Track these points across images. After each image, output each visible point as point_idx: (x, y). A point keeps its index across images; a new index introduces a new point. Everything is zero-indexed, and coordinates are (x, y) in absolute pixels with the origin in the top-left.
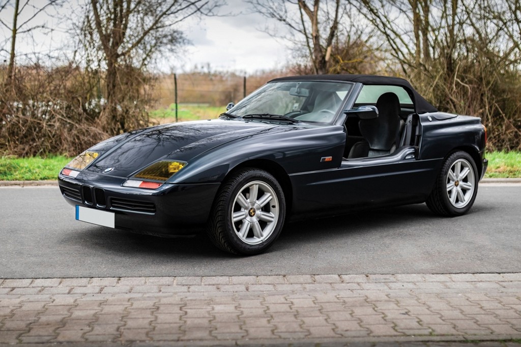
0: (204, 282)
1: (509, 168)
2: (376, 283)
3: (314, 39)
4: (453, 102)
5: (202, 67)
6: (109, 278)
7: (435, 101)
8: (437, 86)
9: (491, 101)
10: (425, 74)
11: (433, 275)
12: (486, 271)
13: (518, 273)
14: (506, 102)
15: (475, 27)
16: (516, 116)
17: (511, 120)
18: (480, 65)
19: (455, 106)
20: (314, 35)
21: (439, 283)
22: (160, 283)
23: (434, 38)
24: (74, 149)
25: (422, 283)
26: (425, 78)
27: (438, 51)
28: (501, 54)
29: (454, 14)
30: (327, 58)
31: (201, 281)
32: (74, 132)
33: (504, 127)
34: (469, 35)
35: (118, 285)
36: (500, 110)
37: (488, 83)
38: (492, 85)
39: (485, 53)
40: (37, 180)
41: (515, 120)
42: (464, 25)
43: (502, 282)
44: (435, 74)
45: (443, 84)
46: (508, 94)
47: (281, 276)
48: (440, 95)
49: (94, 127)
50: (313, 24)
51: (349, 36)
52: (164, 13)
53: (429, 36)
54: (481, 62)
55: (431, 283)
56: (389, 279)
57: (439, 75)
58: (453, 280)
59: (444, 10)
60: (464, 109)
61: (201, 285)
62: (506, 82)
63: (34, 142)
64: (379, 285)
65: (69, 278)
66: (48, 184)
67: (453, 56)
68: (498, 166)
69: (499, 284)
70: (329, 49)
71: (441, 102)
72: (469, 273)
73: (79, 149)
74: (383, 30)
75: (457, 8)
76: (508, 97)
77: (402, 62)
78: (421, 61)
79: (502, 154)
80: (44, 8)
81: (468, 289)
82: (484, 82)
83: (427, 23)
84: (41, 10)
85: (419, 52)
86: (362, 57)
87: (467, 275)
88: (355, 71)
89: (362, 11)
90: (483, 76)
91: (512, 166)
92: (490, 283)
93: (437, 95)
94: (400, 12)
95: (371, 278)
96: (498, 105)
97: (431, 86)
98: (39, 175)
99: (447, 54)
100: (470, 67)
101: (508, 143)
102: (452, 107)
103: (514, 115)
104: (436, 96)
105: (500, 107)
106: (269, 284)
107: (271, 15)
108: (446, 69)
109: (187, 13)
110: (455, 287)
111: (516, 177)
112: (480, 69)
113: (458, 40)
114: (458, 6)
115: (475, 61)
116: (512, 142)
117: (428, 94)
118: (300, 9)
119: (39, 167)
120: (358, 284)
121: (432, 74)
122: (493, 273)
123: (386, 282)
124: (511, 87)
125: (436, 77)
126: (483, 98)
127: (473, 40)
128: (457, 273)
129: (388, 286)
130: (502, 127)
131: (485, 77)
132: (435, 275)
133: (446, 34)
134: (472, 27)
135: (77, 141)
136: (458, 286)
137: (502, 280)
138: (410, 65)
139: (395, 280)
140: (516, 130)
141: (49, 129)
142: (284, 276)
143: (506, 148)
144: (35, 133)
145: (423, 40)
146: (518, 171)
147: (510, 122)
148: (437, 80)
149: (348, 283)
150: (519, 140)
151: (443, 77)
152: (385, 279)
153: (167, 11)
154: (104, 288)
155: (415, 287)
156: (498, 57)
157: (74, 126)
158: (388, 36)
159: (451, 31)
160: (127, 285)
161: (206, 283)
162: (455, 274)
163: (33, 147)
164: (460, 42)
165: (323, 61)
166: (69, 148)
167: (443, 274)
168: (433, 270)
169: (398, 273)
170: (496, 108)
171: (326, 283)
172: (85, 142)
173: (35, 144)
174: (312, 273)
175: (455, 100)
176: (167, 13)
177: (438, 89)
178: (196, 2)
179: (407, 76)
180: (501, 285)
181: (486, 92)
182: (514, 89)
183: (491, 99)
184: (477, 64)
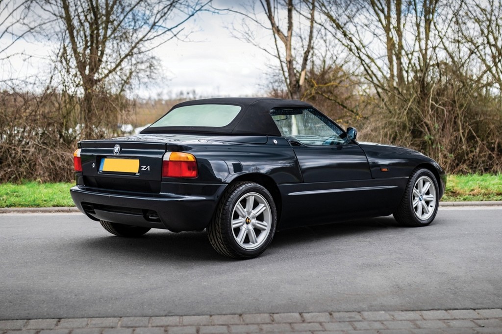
0: (151, 324)
1: (483, 191)
2: (340, 322)
3: (288, 63)
4: (427, 125)
5: (188, 93)
6: (48, 320)
7: (409, 124)
8: (411, 109)
9: (465, 124)
10: (399, 98)
11: (403, 313)
12: (460, 306)
13: (494, 309)
14: (479, 124)
15: (447, 51)
16: (490, 138)
17: (485, 142)
18: (453, 88)
19: (429, 129)
20: (288, 60)
21: (408, 322)
22: (103, 325)
23: (408, 62)
24: (49, 174)
25: (390, 322)
26: (399, 101)
27: (412, 75)
28: (475, 77)
29: (427, 38)
30: (301, 82)
31: (149, 322)
32: (49, 157)
33: (478, 149)
34: (441, 59)
35: (57, 328)
36: (473, 132)
37: (461, 106)
38: (465, 108)
39: (458, 76)
40: (3, 207)
41: (488, 142)
42: (437, 49)
43: (477, 319)
44: (409, 97)
45: (416, 107)
46: (481, 116)
47: (237, 316)
48: (414, 118)
49: (69, 152)
50: (286, 48)
51: (324, 61)
52: (141, 40)
53: (402, 60)
54: (454, 85)
55: (400, 322)
56: (354, 318)
57: (413, 98)
58: (425, 317)
59: (417, 35)
60: (438, 132)
61: (147, 327)
62: (479, 105)
63: (9, 168)
64: (342, 325)
65: (4, 320)
66: (14, 211)
67: (426, 79)
68: (472, 188)
69: (474, 322)
70: (303, 73)
71: (415, 125)
72: (442, 310)
73: (54, 175)
74: (357, 55)
75: (429, 31)
76: (481, 119)
77: (376, 86)
78: (395, 84)
79: (476, 176)
80: (22, 35)
81: (440, 328)
82: (457, 105)
83: (401, 47)
84: (19, 37)
85: (392, 76)
86: (338, 81)
87: (439, 311)
88: (331, 95)
89: (337, 37)
90: (456, 99)
91: (487, 189)
92: (465, 321)
93: (411, 118)
94: (374, 37)
95: (335, 317)
96: (472, 127)
97: (405, 109)
98: (5, 202)
99: (420, 77)
100: (444, 90)
101: (482, 165)
102: (427, 130)
103: (488, 137)
104: (410, 120)
105: (473, 130)
106: (223, 325)
107: (247, 40)
108: (419, 92)
109: (163, 40)
110: (426, 327)
111: (490, 200)
112: (453, 92)
113: (431, 63)
114: (431, 29)
115: (448, 84)
116: (486, 164)
117: (402, 117)
118: (274, 34)
119: (7, 194)
120: (321, 323)
121: (405, 97)
122: (468, 309)
123: (351, 321)
124: (485, 109)
125: (409, 100)
126: (457, 120)
127: (446, 64)
128: (429, 310)
129: (352, 326)
130: (476, 149)
131: (458, 99)
132: (405, 312)
133: (419, 58)
134: (445, 51)
135: (52, 166)
136: (429, 325)
137: (477, 317)
138: (383, 89)
139: (360, 318)
140: (490, 152)
141: (24, 155)
142: (240, 315)
143: (480, 170)
144: (10, 159)
145: (397, 63)
146: (492, 193)
147: (484, 144)
148: (410, 104)
149: (309, 323)
150: (493, 162)
151: (416, 100)
152: (350, 318)
153: (144, 37)
154: (39, 332)
155: (382, 327)
156: (471, 80)
157: (49, 152)
158: (362, 60)
159: (425, 56)
160: (66, 328)
161: (153, 325)
162: (426, 310)
163: (7, 173)
164: (433, 65)
165: (297, 86)
166: (43, 174)
167: (413, 311)
168: (402, 306)
169: (365, 311)
170: (470, 130)
171: (285, 323)
172: (60, 167)
173: (9, 170)
174: (270, 311)
175: (428, 122)
176: (144, 39)
177: (412, 112)
178: (172, 29)
179: (381, 99)
180: (477, 324)
181: (460, 115)
182: (487, 111)
183: (464, 122)
184: (450, 87)
